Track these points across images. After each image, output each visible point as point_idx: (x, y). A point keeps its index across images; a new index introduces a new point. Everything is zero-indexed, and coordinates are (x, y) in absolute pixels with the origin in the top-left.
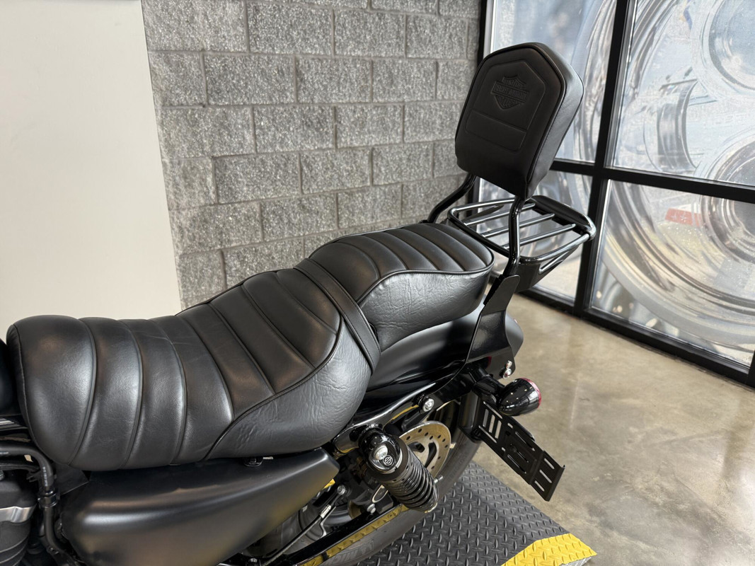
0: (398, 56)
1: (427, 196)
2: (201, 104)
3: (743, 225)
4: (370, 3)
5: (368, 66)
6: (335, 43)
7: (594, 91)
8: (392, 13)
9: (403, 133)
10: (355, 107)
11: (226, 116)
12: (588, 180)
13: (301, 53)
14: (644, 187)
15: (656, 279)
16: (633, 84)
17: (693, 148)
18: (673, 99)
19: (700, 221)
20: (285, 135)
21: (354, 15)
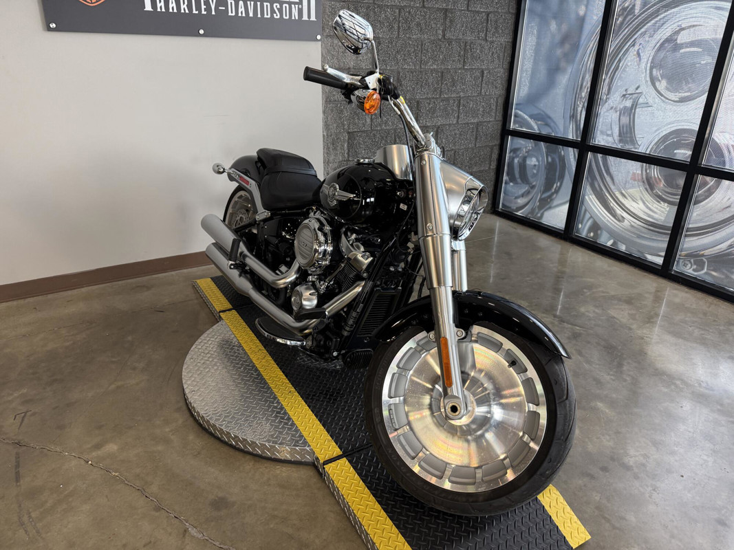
0: (458, 68)
1: (470, 159)
3: (663, 181)
4: (444, 36)
5: (440, 74)
6: (421, 61)
7: (583, 94)
8: (457, 41)
9: (458, 117)
10: (430, 101)
12: (576, 151)
13: (402, 69)
14: (610, 157)
15: (614, 215)
16: (606, 92)
17: (639, 134)
18: (628, 103)
19: (640, 178)
20: (388, 119)
21: (434, 43)
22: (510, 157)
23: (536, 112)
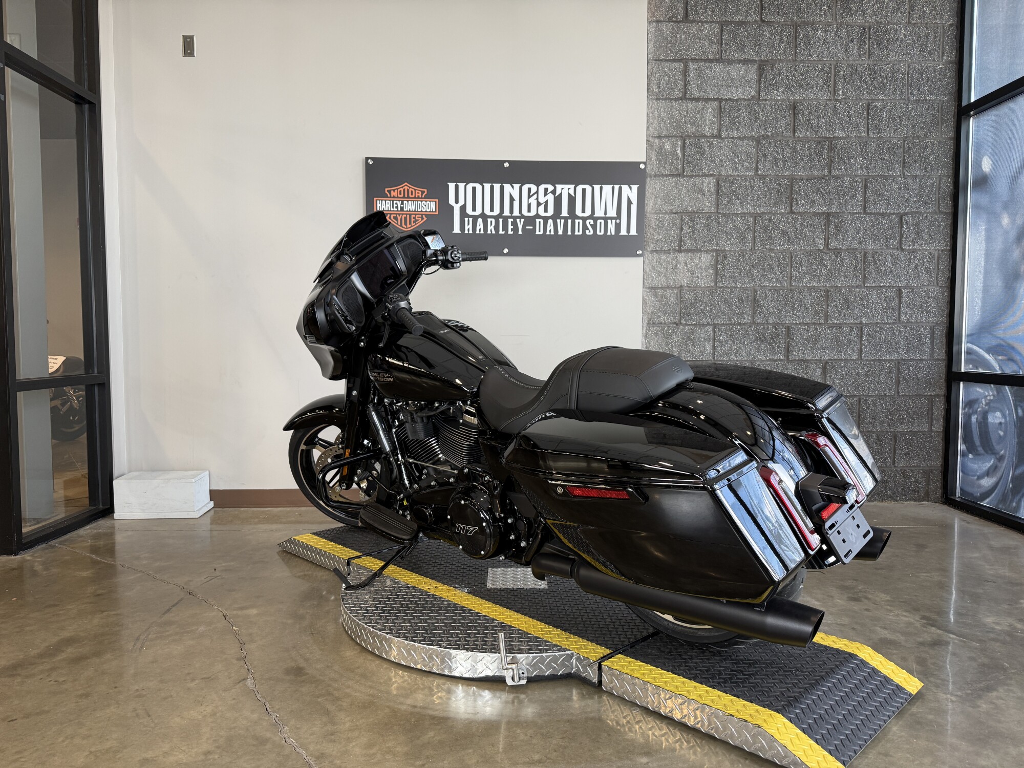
0: (855, 285)
1: (891, 413)
2: (675, 323)
4: (827, 245)
5: (823, 293)
6: (791, 277)
8: (849, 251)
9: (861, 351)
10: (810, 327)
11: (692, 332)
13: (760, 286)
20: (740, 347)
21: (810, 255)
22: (965, 415)
23: (994, 342)
